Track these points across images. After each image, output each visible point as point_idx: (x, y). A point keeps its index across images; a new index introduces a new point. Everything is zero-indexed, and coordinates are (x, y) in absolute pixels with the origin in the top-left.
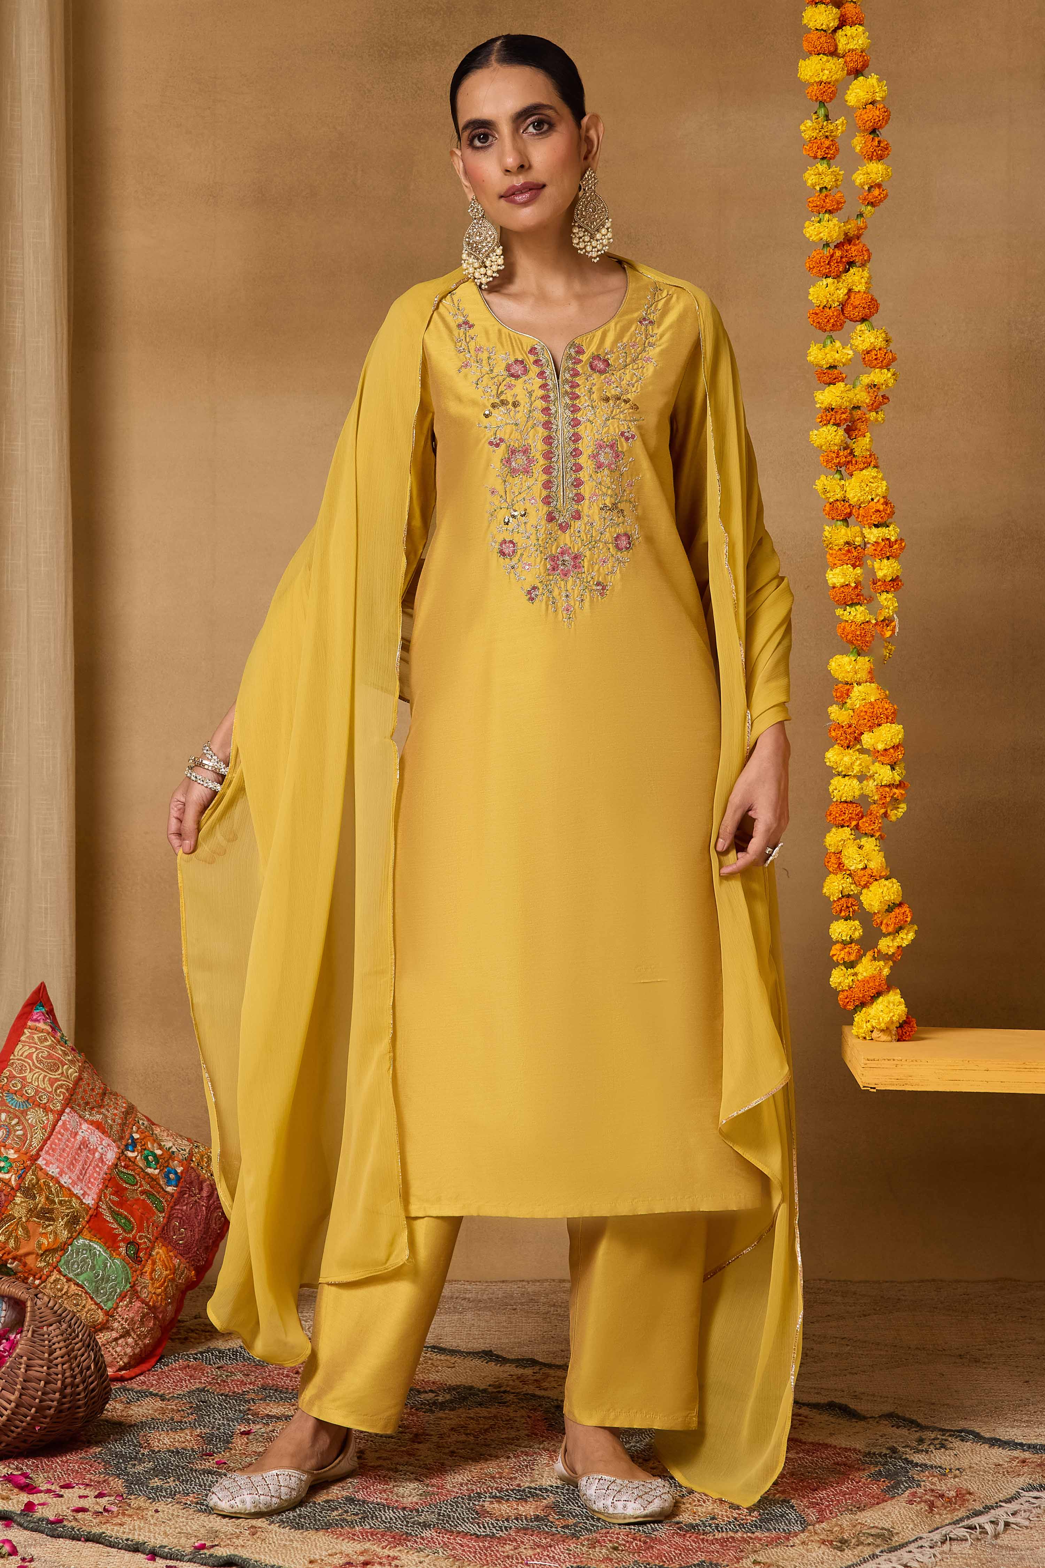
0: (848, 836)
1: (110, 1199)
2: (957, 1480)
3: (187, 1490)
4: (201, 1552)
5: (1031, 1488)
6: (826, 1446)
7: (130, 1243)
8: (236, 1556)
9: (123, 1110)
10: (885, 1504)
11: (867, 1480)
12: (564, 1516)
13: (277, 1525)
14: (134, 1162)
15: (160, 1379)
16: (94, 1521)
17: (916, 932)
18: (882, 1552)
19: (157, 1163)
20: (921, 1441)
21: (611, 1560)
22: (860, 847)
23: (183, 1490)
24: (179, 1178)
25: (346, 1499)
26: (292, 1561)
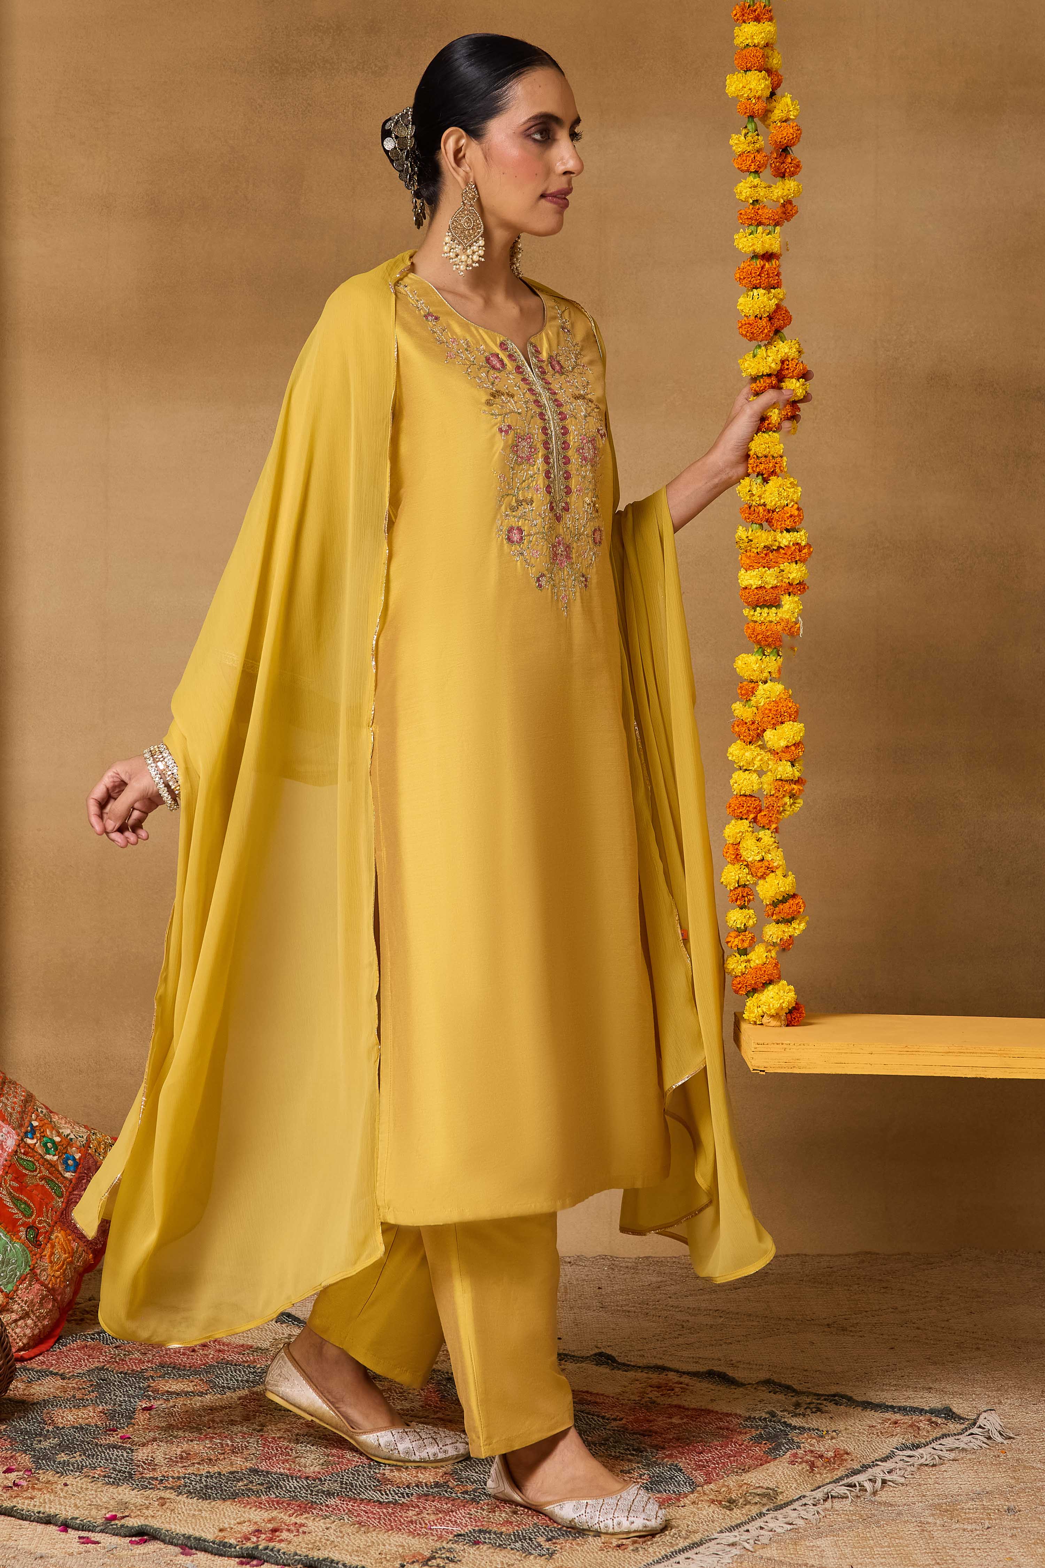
0: (747, 828)
1: (10, 1185)
2: (834, 1441)
3: (94, 1464)
4: (113, 1523)
5: (904, 1448)
6: (709, 1412)
7: (30, 1227)
8: (147, 1525)
9: (22, 1098)
10: (768, 1464)
11: (749, 1442)
12: (462, 1482)
13: (185, 1496)
14: (33, 1149)
15: (59, 1359)
16: (5, 1495)
17: (807, 923)
18: (768, 1510)
19: (56, 1150)
20: (797, 1405)
21: (511, 1523)
22: (759, 840)
23: (90, 1464)
24: (77, 1164)
25: (250, 1470)
26: (202, 1530)
